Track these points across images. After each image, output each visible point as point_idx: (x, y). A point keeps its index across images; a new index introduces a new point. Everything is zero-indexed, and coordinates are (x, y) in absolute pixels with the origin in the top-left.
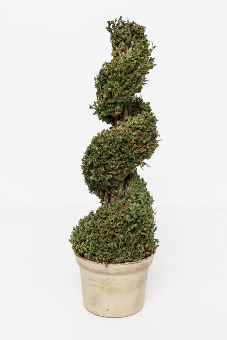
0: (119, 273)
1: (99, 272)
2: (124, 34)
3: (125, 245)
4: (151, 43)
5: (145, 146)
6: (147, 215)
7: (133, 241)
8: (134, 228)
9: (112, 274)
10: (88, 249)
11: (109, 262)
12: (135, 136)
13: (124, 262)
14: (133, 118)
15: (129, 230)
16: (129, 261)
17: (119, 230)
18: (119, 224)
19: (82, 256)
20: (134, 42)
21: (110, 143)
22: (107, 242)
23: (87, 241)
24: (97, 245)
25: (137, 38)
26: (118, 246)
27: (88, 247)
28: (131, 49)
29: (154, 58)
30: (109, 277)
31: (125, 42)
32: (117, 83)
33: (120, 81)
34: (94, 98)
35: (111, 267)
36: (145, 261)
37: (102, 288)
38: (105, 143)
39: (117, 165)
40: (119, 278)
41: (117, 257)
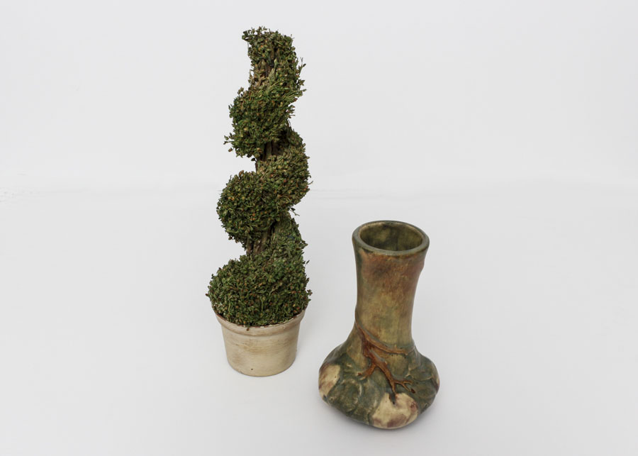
0: (263, 335)
1: (240, 333)
2: (264, 51)
3: (268, 307)
4: (300, 60)
5: (291, 196)
6: (295, 271)
7: (277, 303)
8: (280, 287)
9: (255, 336)
10: (227, 311)
11: (251, 325)
12: (279, 185)
13: (268, 324)
14: (278, 158)
15: (273, 290)
16: (273, 324)
17: (262, 292)
18: (261, 284)
19: (221, 315)
20: (278, 61)
21: (249, 193)
22: (247, 306)
23: (226, 302)
24: (237, 307)
25: (282, 54)
26: (260, 309)
27: (226, 308)
28: (273, 71)
29: (304, 81)
30: (252, 338)
31: (266, 61)
32: (254, 124)
33: (259, 120)
34: (230, 129)
35: (253, 329)
36: (292, 320)
37: (245, 348)
38: (243, 193)
39: (257, 217)
40: (263, 339)
41: (259, 319)
